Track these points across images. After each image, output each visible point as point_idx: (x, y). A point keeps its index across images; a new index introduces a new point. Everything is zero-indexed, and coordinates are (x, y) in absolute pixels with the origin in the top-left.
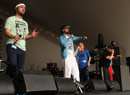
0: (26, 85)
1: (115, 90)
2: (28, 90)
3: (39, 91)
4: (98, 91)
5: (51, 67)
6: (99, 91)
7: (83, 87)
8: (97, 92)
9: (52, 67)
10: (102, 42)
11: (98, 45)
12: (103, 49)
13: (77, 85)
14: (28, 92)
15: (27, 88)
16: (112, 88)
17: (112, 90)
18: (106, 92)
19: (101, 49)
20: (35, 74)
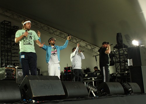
0: (32, 91)
1: (134, 93)
2: (34, 95)
3: (46, 96)
4: (113, 94)
5: (68, 71)
6: (115, 94)
7: (96, 90)
8: (111, 95)
9: (70, 71)
10: (122, 41)
11: (116, 45)
12: (122, 49)
13: (90, 89)
14: (34, 97)
15: (33, 93)
16: (130, 91)
17: (130, 93)
18: (123, 95)
19: (120, 49)
20: (42, 79)
